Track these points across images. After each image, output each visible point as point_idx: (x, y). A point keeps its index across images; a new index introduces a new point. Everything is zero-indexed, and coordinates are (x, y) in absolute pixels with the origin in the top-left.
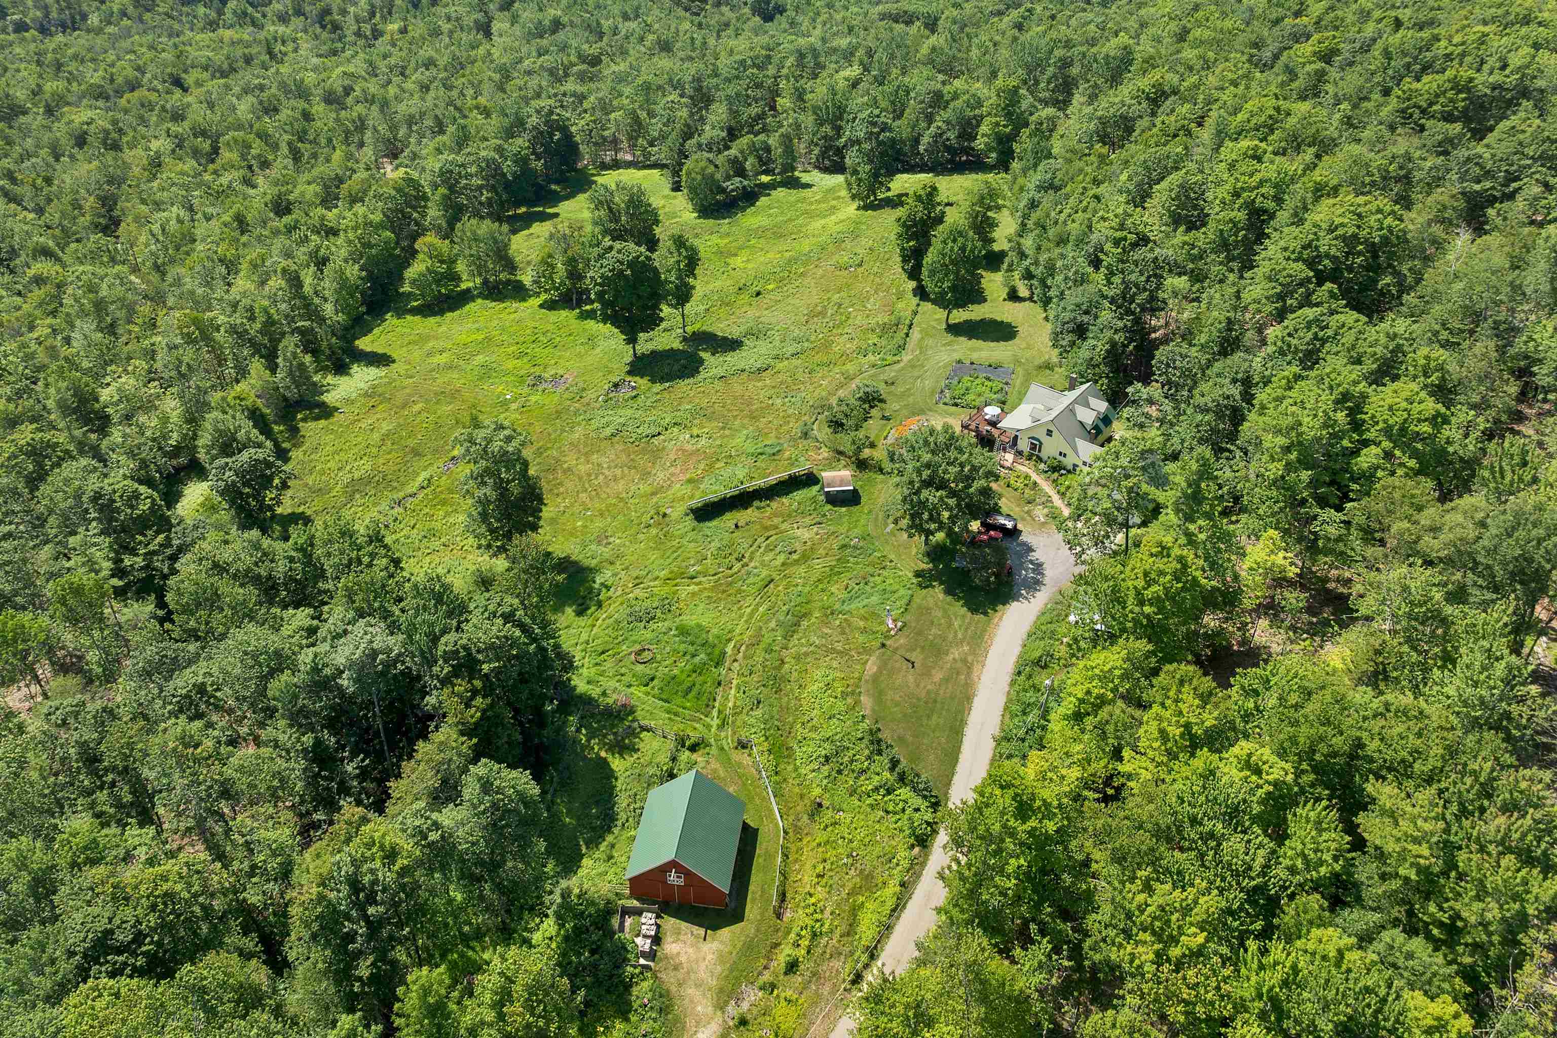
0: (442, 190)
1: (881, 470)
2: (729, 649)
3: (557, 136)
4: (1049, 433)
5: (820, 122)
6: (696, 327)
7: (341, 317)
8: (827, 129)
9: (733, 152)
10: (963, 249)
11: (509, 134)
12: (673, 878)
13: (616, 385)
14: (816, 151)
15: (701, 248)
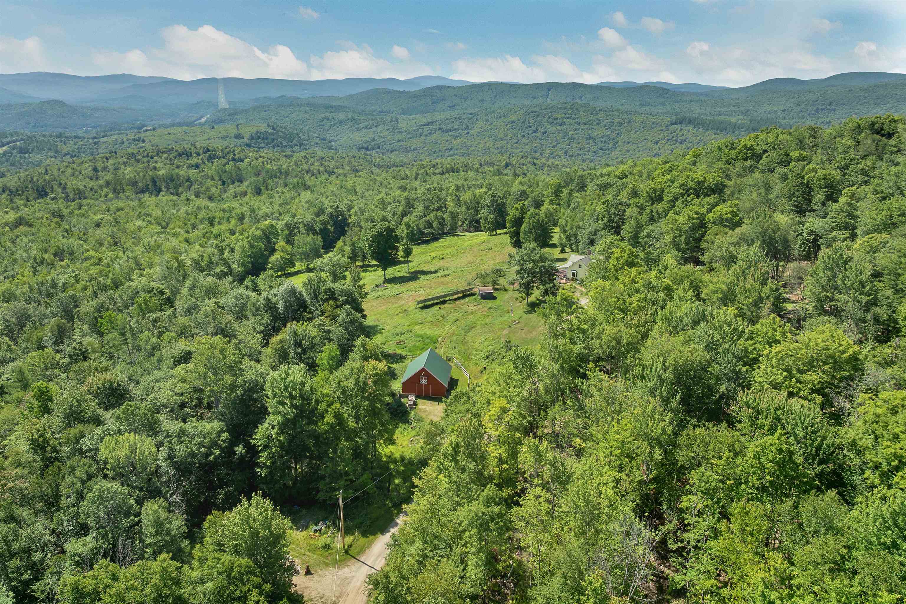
0: (286, 232)
1: (506, 290)
2: (440, 339)
3: (341, 217)
4: (580, 266)
5: (468, 209)
6: (414, 270)
7: (240, 269)
8: (472, 211)
9: (427, 218)
10: (538, 220)
11: (318, 215)
12: (424, 381)
13: (377, 286)
14: (466, 222)
15: (414, 251)
